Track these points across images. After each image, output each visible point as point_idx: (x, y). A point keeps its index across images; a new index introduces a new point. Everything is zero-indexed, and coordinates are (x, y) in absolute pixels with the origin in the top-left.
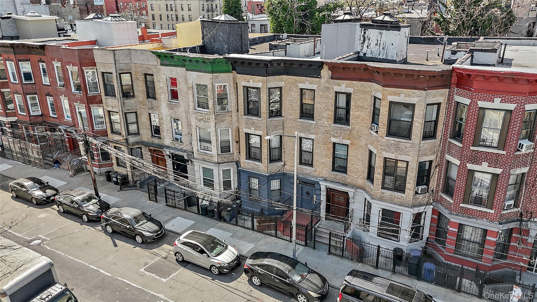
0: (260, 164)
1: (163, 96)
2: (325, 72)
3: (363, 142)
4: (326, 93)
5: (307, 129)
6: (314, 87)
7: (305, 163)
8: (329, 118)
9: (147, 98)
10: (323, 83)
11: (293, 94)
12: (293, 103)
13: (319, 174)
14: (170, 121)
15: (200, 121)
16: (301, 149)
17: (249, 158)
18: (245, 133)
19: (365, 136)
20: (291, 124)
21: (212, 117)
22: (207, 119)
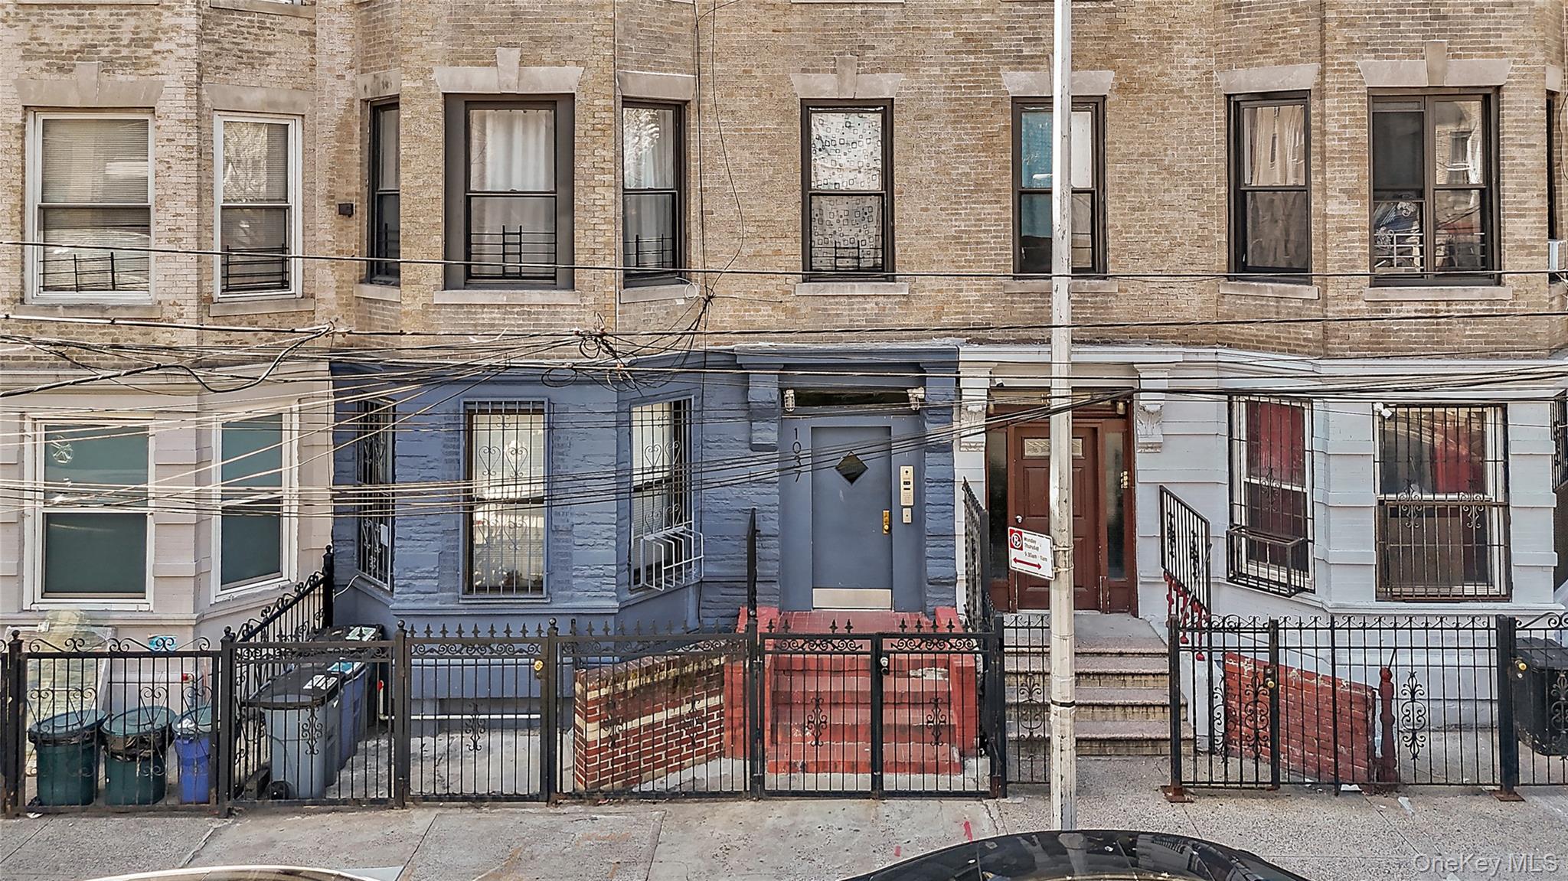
0: (558, 298)
7: (834, 269)
13: (937, 314)
15: (60, 69)
16: (809, 194)
17: (469, 275)
18: (445, 94)
19: (1194, 32)
20: (745, 32)
21: (179, 21)
22: (128, 46)
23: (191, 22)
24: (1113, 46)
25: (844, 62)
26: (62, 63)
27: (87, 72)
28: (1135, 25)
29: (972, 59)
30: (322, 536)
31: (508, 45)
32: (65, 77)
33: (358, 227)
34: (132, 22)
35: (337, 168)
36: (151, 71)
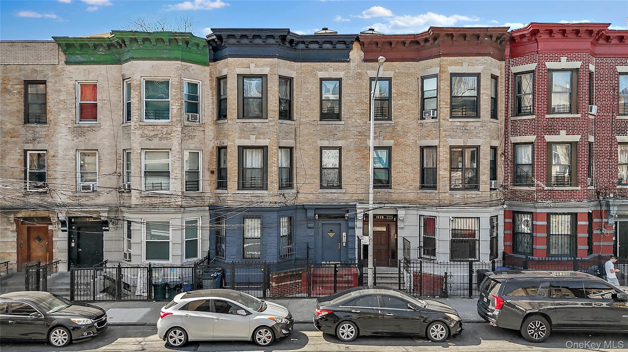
0: (265, 192)
1: (62, 115)
2: (356, 53)
3: (411, 139)
4: (358, 81)
6: (341, 74)
7: (328, 185)
8: (363, 114)
9: (25, 123)
10: (353, 68)
11: (309, 86)
12: (310, 99)
13: (352, 197)
14: (74, 157)
15: (150, 140)
16: (322, 168)
17: (243, 187)
18: (238, 146)
19: (413, 131)
20: (307, 131)
21: (177, 129)
22: (165, 135)
23: (180, 129)
24: (393, 134)
25: (330, 138)
26: (150, 139)
27: (156, 140)
28: (399, 129)
29: (360, 137)
30: (207, 248)
31: (253, 135)
32: (151, 142)
33: (215, 175)
34: (166, 129)
35: (210, 162)
36: (170, 140)
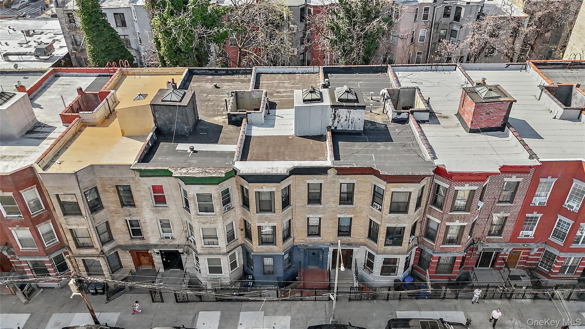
0: (274, 247)
1: (144, 203)
2: (332, 172)
3: (364, 214)
4: (333, 185)
5: (316, 212)
6: (322, 181)
7: (312, 234)
8: (335, 202)
9: (122, 207)
10: (330, 178)
11: (301, 188)
12: (301, 194)
13: (326, 241)
14: (157, 223)
16: (308, 226)
17: (262, 244)
18: (258, 226)
19: (366, 210)
21: (220, 218)
24: (354, 212)
25: (314, 213)
26: (204, 223)
28: (357, 209)
29: (333, 213)
30: (242, 262)
31: (266, 221)
32: (204, 225)
33: (244, 232)
35: (240, 225)
36: (216, 224)
